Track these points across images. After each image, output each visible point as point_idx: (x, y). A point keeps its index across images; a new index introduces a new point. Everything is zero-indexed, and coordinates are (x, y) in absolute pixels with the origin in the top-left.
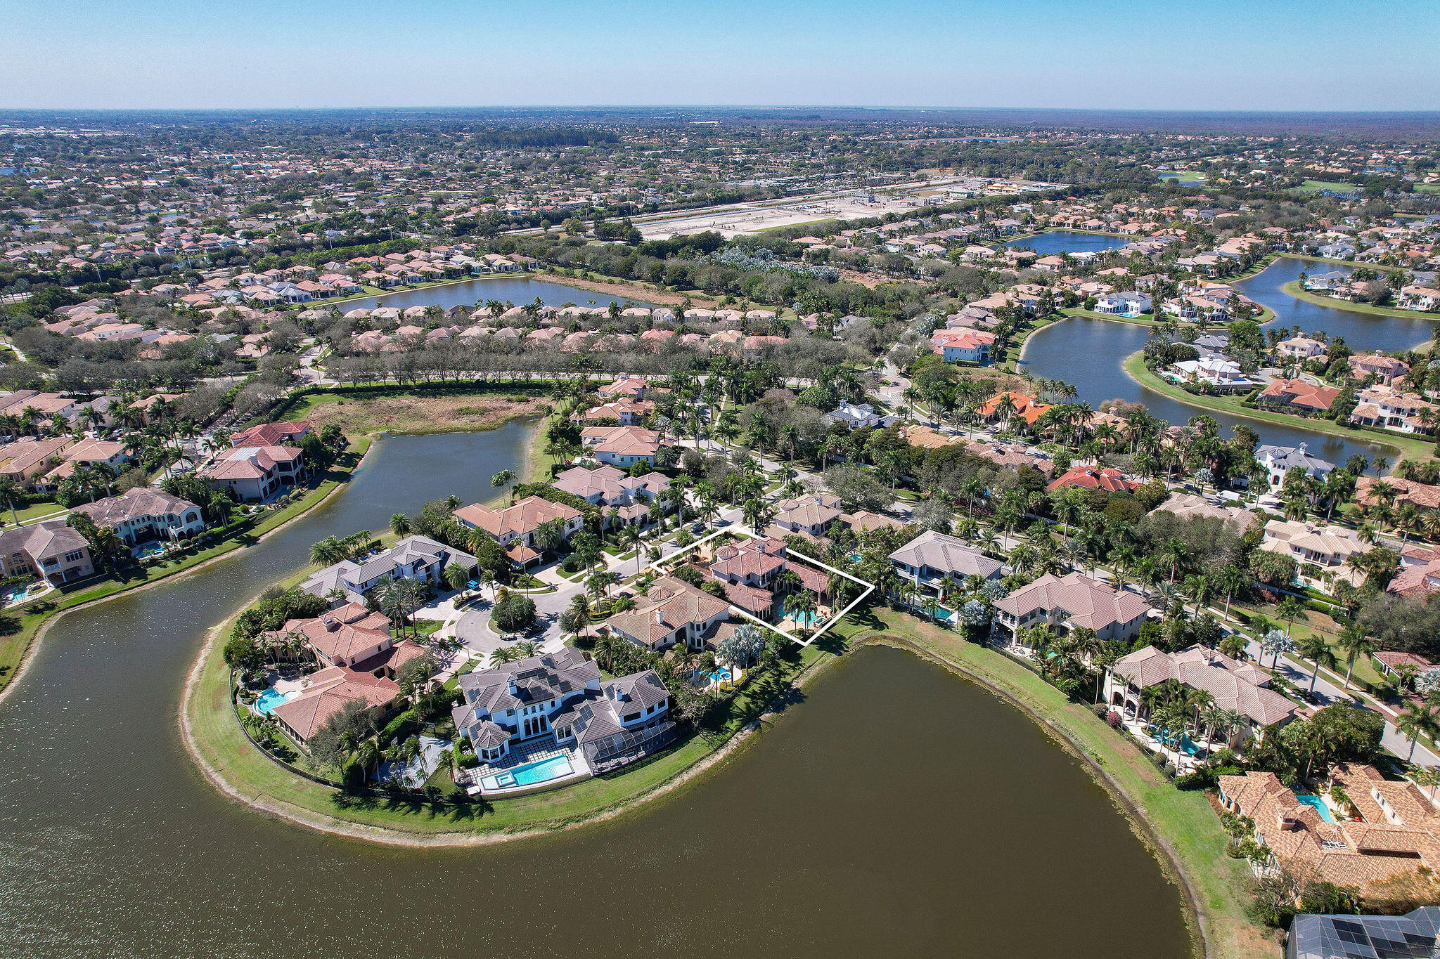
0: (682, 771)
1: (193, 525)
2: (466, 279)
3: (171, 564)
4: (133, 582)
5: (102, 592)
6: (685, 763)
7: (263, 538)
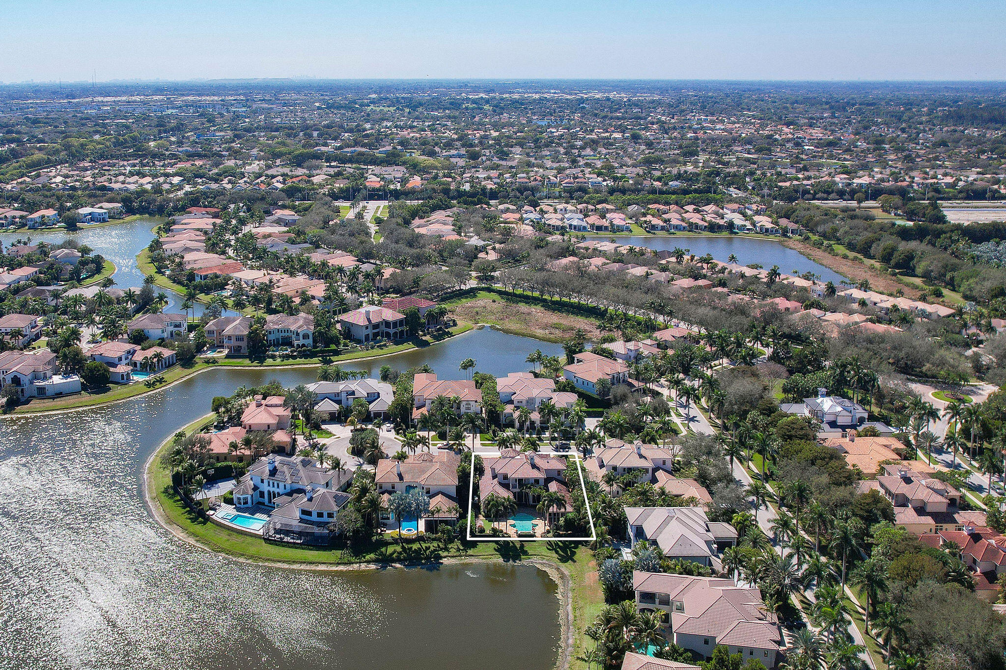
0: (304, 563)
1: (306, 342)
2: (725, 234)
3: (279, 360)
4: (255, 363)
5: (239, 363)
6: (311, 559)
7: (335, 363)
